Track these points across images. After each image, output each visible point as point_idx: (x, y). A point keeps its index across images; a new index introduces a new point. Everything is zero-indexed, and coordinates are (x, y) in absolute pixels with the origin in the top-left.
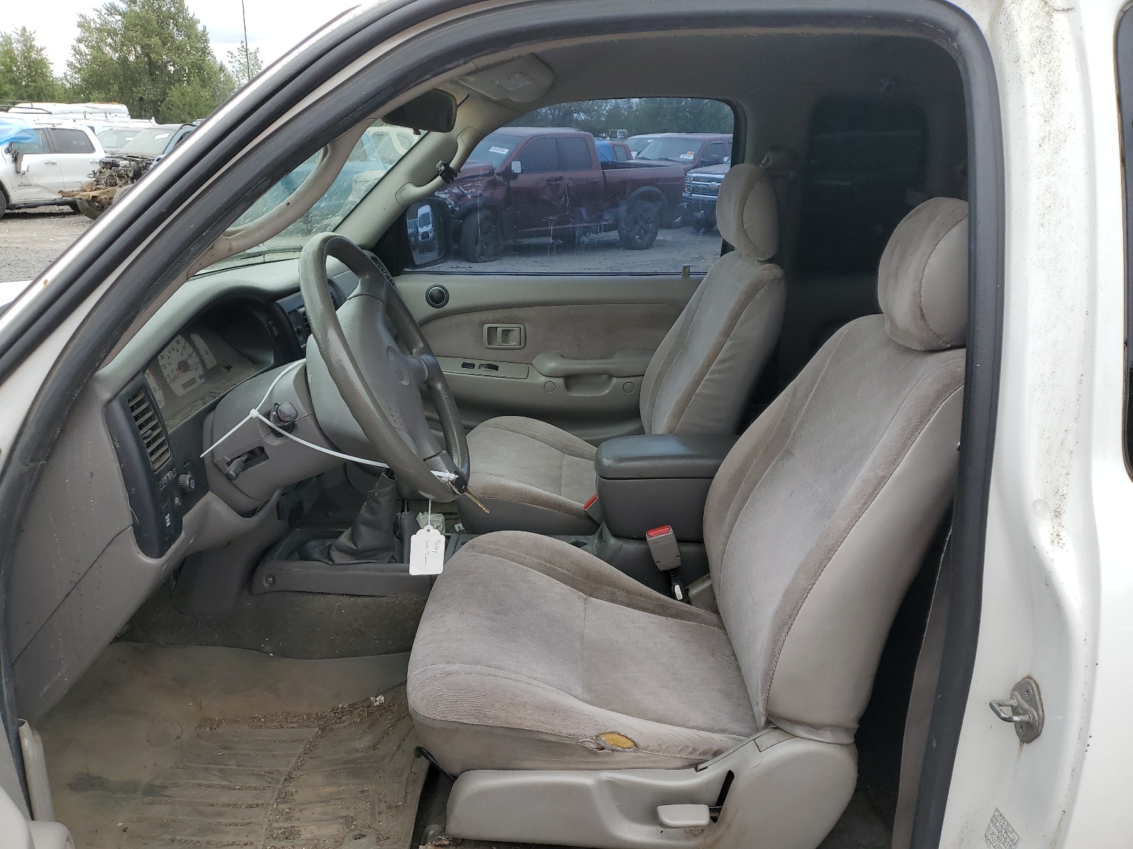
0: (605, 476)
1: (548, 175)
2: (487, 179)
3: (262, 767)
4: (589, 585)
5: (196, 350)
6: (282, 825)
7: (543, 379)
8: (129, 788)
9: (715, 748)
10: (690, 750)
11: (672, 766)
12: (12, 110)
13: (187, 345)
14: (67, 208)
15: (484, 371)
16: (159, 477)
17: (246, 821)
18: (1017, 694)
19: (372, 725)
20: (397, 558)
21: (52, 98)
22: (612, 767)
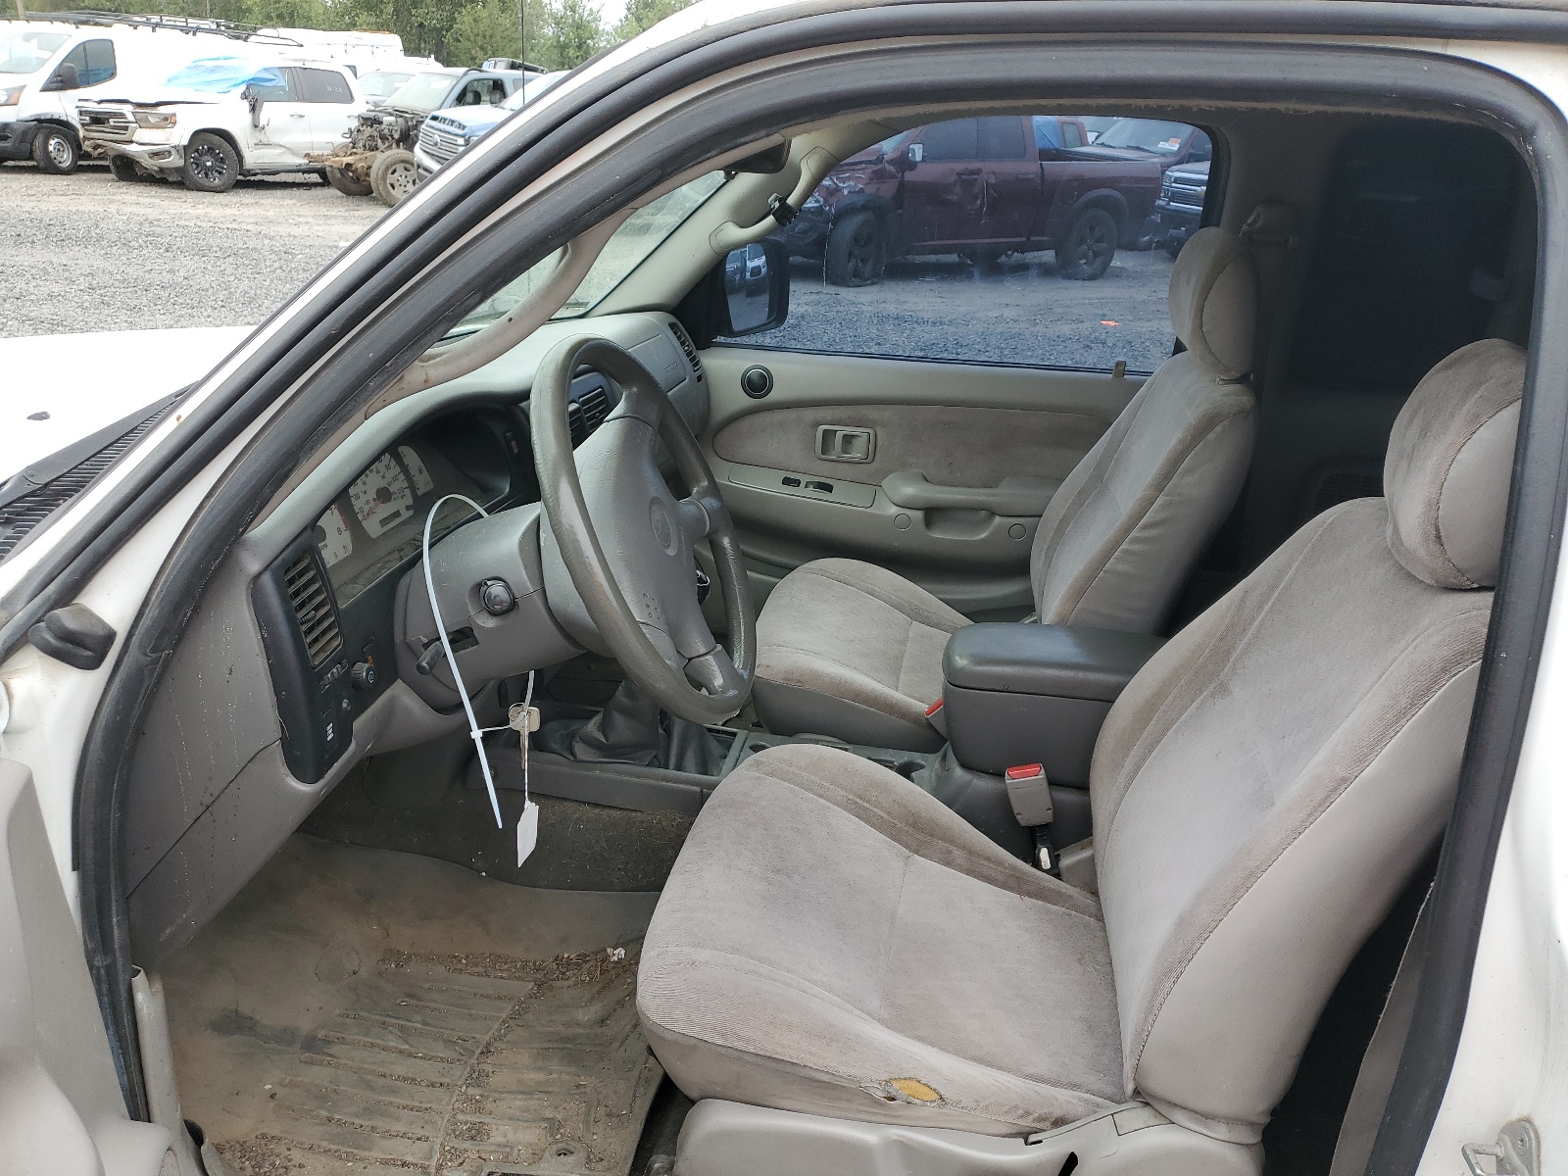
0: (955, 681)
1: (960, 166)
2: (874, 167)
3: (454, 1030)
4: (915, 835)
5: (405, 470)
6: (469, 1118)
7: (893, 510)
8: (285, 1037)
9: (1057, 1113)
10: (1020, 1112)
11: (992, 1132)
12: (252, 38)
13: (393, 463)
14: (315, 178)
15: (811, 491)
16: (320, 676)
17: (424, 1106)
18: (1507, 1138)
19: (604, 988)
20: (661, 757)
21: (309, 23)
22: (906, 1123)
